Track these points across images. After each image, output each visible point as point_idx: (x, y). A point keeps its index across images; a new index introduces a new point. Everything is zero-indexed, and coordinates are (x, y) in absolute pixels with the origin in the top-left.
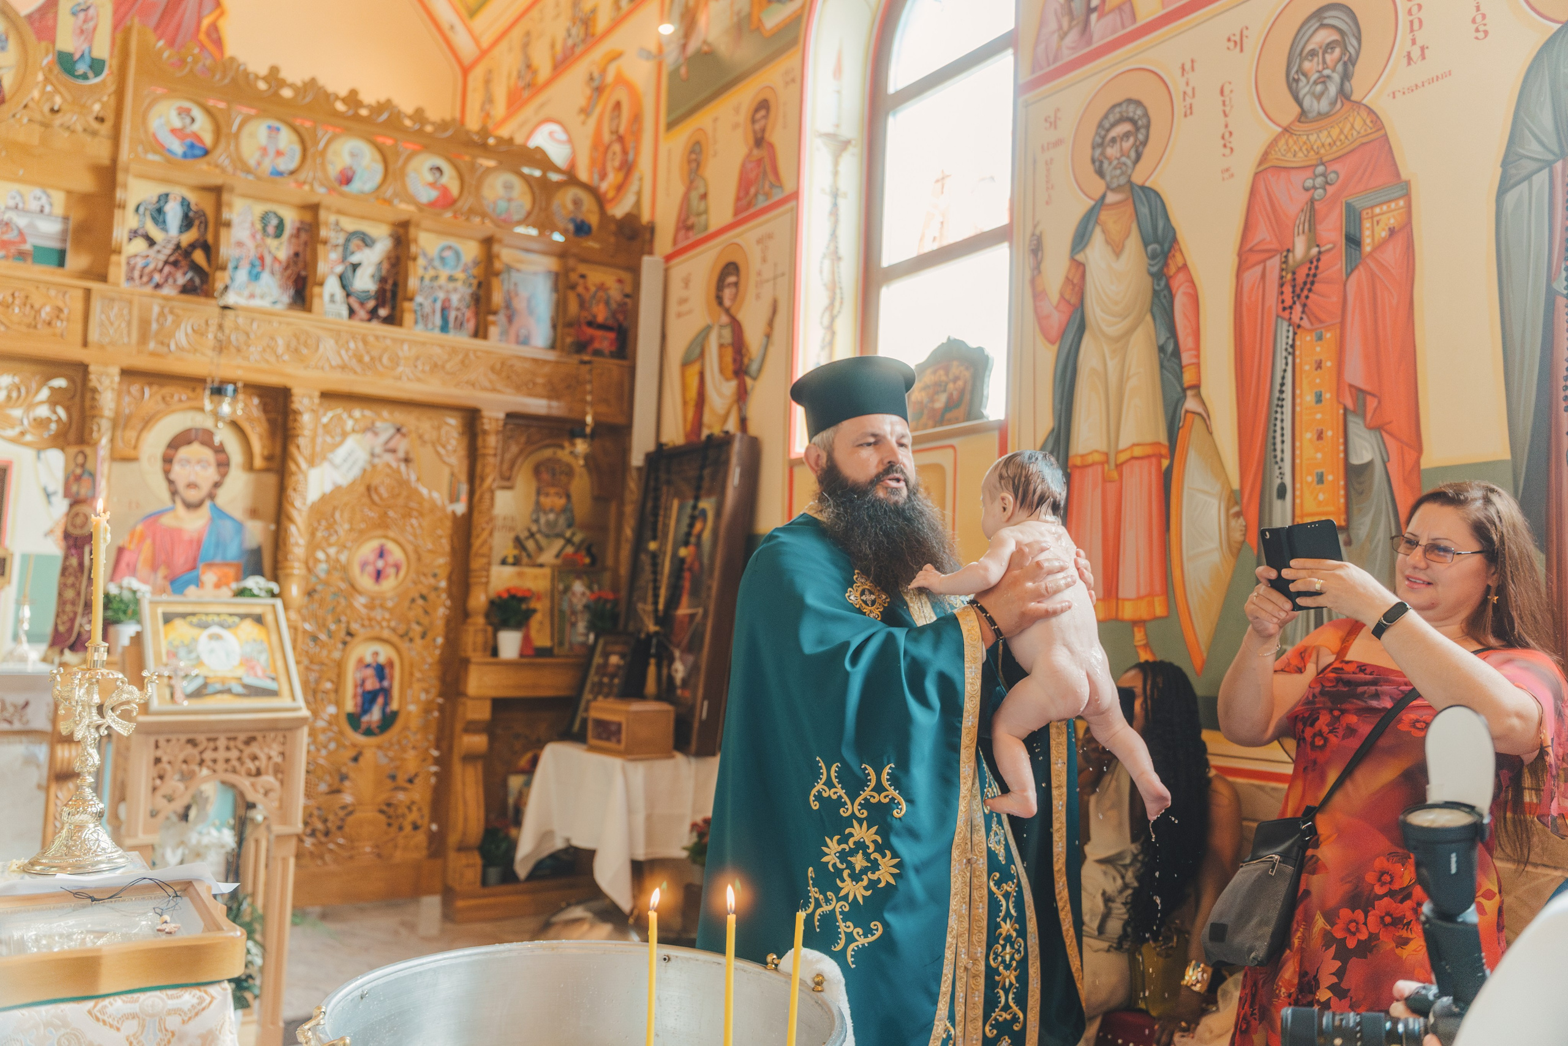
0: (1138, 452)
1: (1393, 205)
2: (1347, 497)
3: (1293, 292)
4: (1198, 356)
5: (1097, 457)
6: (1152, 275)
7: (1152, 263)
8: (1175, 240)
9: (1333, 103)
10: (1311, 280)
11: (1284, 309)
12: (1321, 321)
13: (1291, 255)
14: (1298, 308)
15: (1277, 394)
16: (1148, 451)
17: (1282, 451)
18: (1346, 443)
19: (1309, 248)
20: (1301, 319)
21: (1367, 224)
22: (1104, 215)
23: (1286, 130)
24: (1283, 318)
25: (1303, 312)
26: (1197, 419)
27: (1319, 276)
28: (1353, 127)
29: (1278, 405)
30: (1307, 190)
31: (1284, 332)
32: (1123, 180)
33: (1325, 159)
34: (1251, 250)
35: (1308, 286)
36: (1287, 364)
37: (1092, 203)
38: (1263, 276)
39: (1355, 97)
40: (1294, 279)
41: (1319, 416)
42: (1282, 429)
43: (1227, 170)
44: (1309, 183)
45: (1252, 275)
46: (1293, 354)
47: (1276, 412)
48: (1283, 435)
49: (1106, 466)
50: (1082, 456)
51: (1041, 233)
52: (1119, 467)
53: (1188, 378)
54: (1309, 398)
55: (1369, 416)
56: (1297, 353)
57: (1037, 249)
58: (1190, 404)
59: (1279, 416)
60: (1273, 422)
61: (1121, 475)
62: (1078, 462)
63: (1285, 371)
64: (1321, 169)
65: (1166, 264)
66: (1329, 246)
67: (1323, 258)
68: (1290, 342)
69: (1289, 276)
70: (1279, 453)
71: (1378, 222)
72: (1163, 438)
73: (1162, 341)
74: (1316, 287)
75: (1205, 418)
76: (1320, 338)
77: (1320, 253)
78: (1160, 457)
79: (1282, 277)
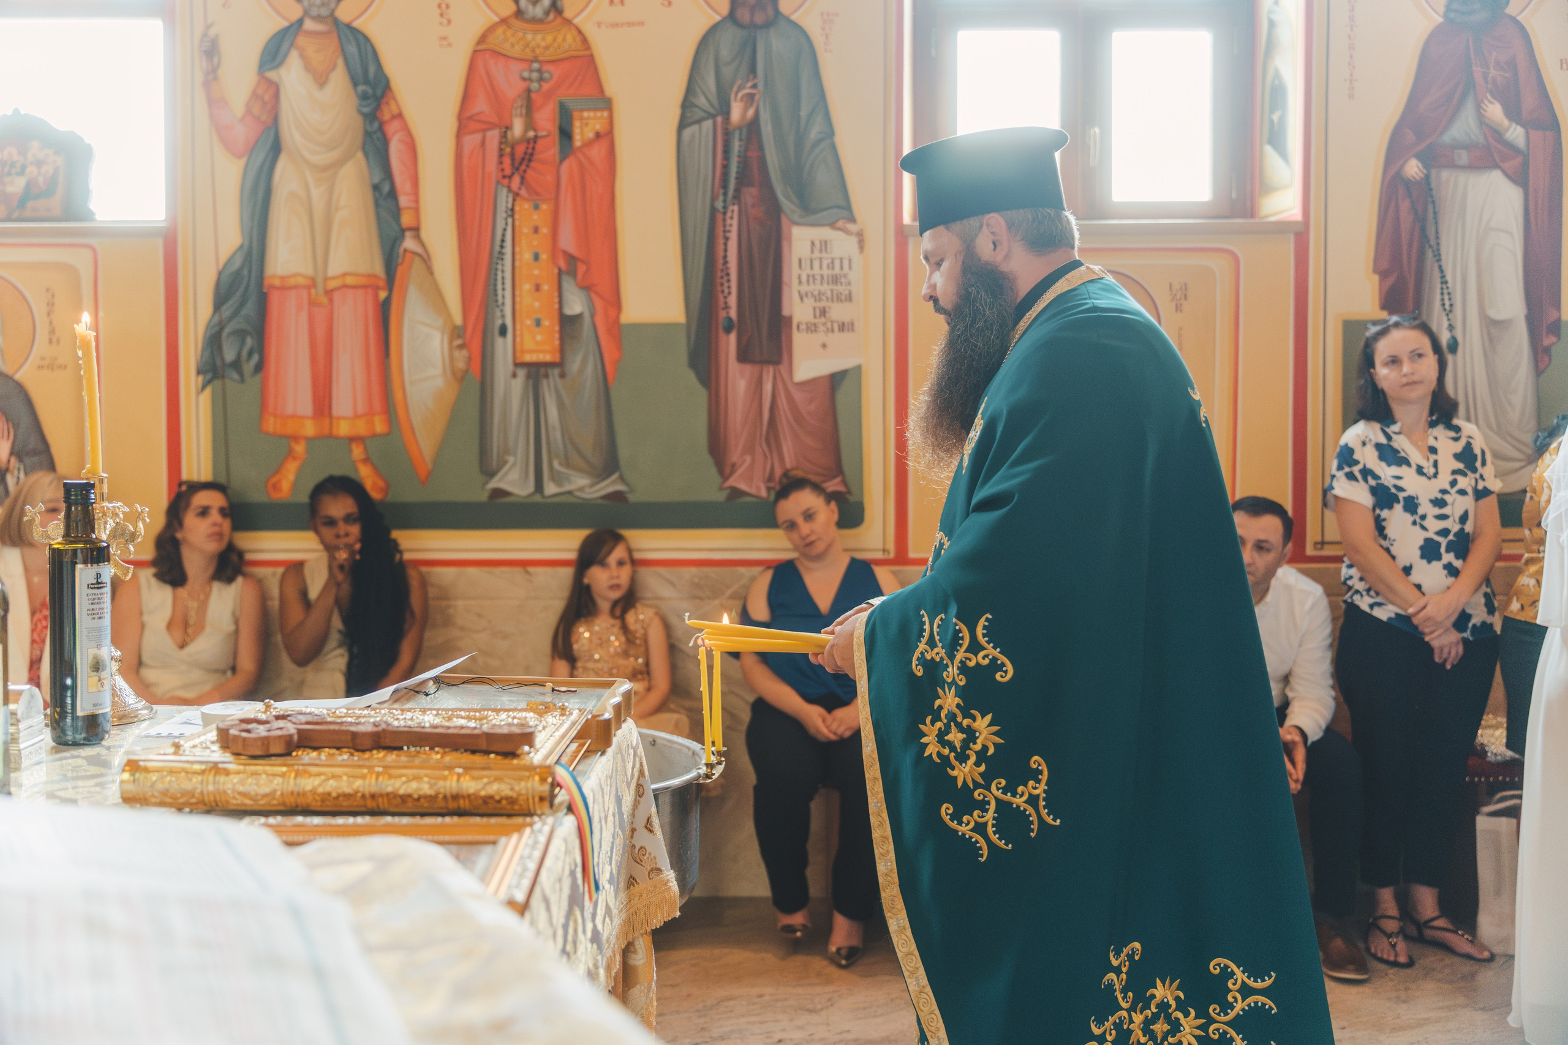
0: (350, 280)
1: (599, 114)
2: (562, 339)
3: (513, 164)
4: (417, 201)
5: (301, 281)
6: (365, 116)
7: (364, 103)
8: (387, 87)
9: (547, 13)
10: (529, 157)
11: (504, 177)
12: (538, 194)
13: (509, 133)
14: (516, 179)
16: (363, 281)
17: (503, 297)
18: (560, 296)
19: (526, 129)
20: (520, 188)
21: (577, 124)
22: (301, 40)
23: (504, 21)
24: (503, 185)
26: (417, 260)
27: (535, 157)
28: (564, 39)
29: (498, 258)
30: (524, 79)
31: (504, 199)
32: (324, 12)
33: (541, 58)
34: (470, 118)
35: (525, 162)
36: (507, 224)
37: (286, 24)
38: (483, 143)
39: (568, 14)
41: (536, 272)
42: (503, 278)
43: (445, 38)
44: (526, 74)
45: (471, 141)
46: (512, 216)
48: (503, 283)
49: (313, 291)
50: (283, 278)
51: (217, 36)
52: (329, 293)
53: (406, 219)
54: (528, 256)
56: (517, 216)
57: (211, 50)
58: (409, 243)
61: (331, 301)
62: (277, 283)
63: (505, 230)
64: (536, 66)
65: (378, 107)
66: (544, 133)
67: (540, 142)
68: (510, 205)
69: (508, 150)
71: (587, 124)
72: (379, 270)
73: (376, 180)
74: (533, 164)
75: (426, 260)
76: (537, 207)
77: (536, 137)
78: (376, 289)
79: (501, 150)
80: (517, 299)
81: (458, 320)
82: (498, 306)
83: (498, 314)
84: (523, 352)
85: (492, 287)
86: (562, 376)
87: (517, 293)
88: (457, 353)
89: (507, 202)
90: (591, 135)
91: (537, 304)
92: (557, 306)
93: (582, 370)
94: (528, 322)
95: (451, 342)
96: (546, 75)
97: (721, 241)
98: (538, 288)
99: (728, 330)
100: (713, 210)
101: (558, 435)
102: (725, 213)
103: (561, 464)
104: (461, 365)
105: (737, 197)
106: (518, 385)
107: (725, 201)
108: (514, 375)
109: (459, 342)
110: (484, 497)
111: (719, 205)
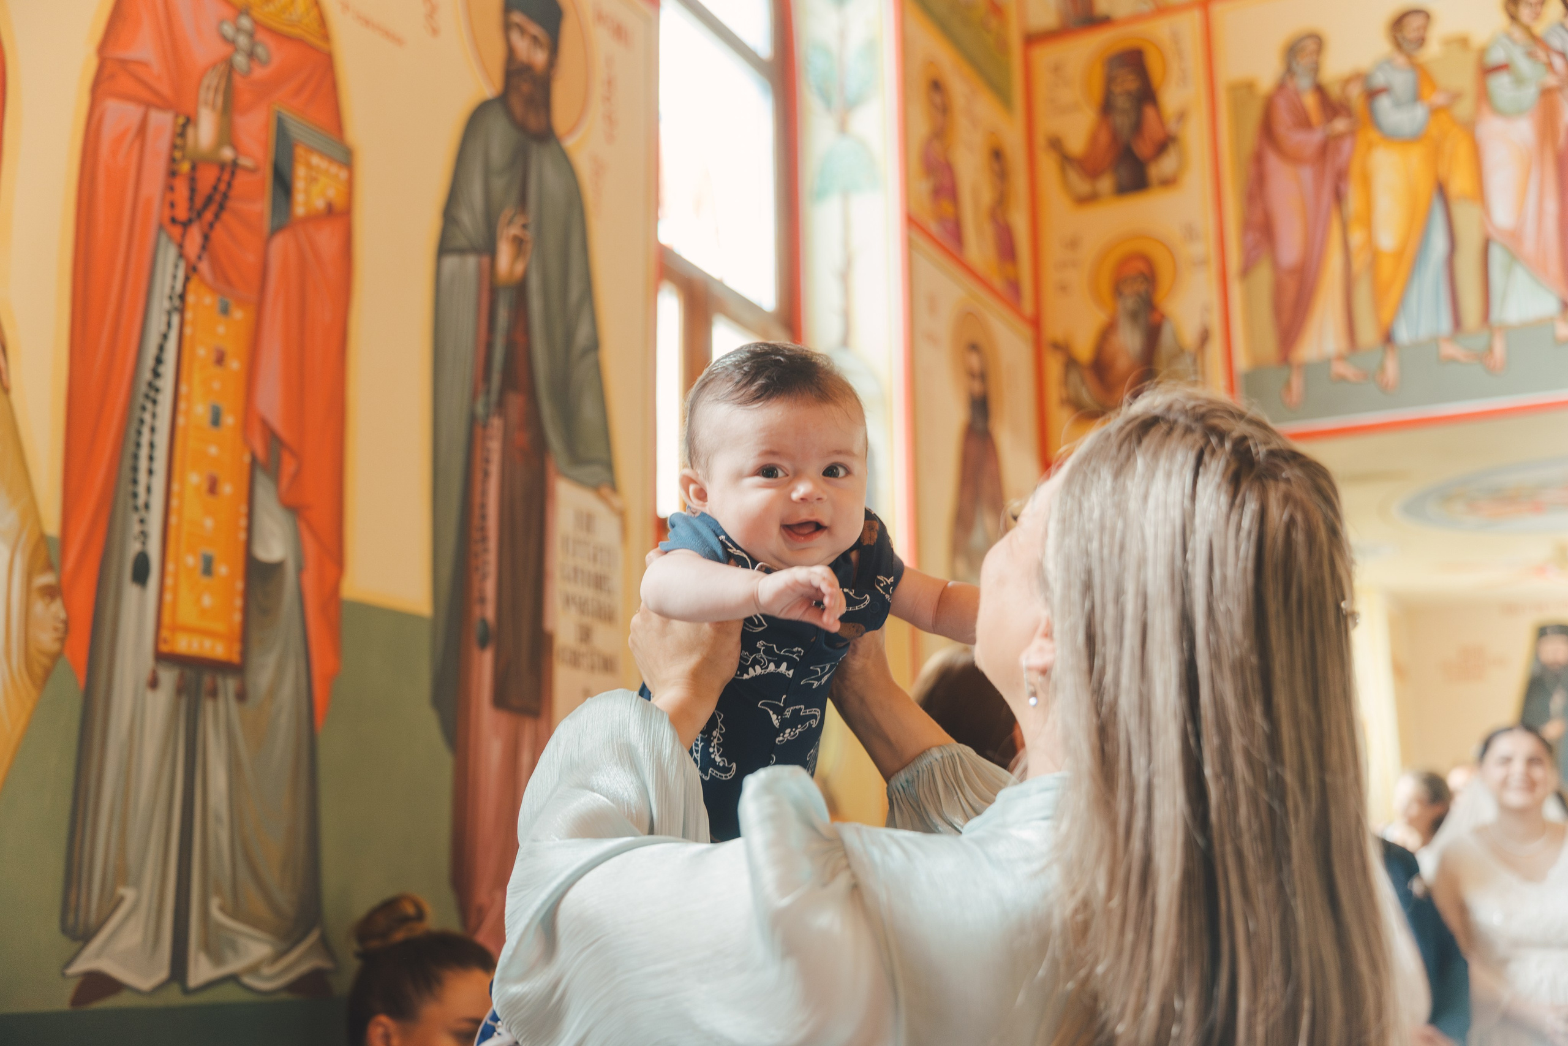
2: (246, 611)
3: (192, 199)
13: (190, 131)
15: (147, 375)
17: (149, 490)
18: (250, 515)
20: (199, 258)
21: (301, 172)
25: (204, 247)
29: (147, 396)
35: (213, 208)
36: (169, 325)
40: (192, 180)
41: (213, 450)
42: (152, 445)
44: (228, 29)
46: (182, 311)
47: (144, 408)
48: (151, 458)
54: (200, 410)
55: (285, 482)
56: (189, 315)
59: (147, 417)
60: (135, 425)
63: (165, 337)
64: (245, 22)
67: (241, 179)
69: (185, 167)
70: (141, 490)
74: (226, 216)
77: (235, 164)
79: (172, 160)
80: (175, 503)
81: (52, 526)
82: (136, 508)
83: (136, 528)
84: (176, 628)
85: (128, 462)
86: (242, 696)
87: (176, 487)
88: (39, 606)
89: (175, 277)
90: (320, 204)
91: (209, 523)
92: (242, 536)
93: (273, 691)
94: (190, 560)
95: (29, 576)
96: (260, 51)
97: (478, 476)
98: (213, 487)
99: (483, 644)
100: (473, 419)
101: (223, 835)
102: (485, 426)
103: (222, 909)
104: (47, 639)
105: (501, 404)
106: (159, 703)
107: (487, 405)
108: (154, 683)
109: (47, 579)
110: (60, 999)
111: (480, 409)
